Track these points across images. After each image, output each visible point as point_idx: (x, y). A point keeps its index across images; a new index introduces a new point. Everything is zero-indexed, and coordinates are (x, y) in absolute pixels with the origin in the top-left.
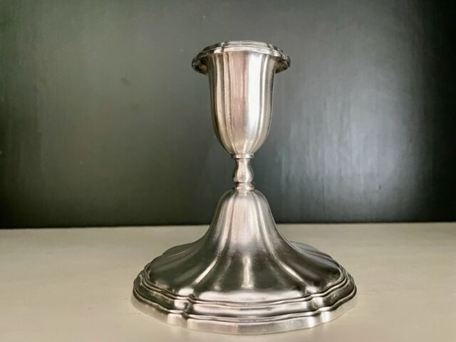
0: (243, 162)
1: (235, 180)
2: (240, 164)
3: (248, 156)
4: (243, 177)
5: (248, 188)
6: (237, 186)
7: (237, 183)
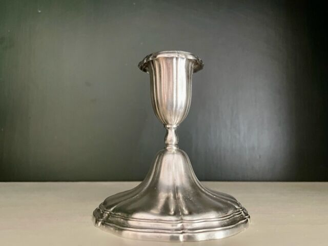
0: (171, 130)
1: (166, 142)
2: (169, 131)
3: (175, 126)
4: (171, 140)
5: (175, 148)
6: (167, 146)
7: (167, 145)
